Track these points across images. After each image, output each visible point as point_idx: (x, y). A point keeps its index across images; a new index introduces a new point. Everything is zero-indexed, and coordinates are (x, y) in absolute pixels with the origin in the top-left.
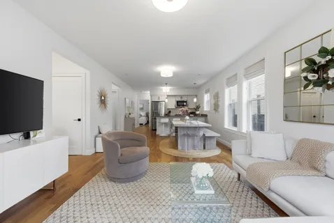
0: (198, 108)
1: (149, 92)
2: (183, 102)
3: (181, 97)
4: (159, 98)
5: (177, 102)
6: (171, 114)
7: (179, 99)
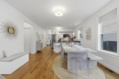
0: (75, 37)
1: (50, 31)
2: (67, 35)
3: (66, 32)
4: (55, 33)
5: (64, 35)
6: (61, 41)
7: (65, 34)
